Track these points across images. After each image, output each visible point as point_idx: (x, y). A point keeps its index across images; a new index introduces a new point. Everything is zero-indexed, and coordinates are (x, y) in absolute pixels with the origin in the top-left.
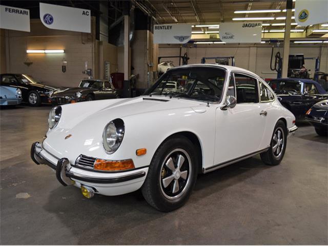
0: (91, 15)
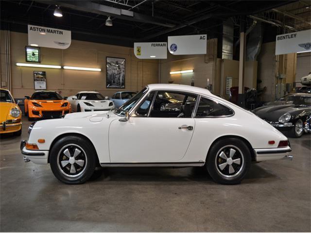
0: (208, 39)
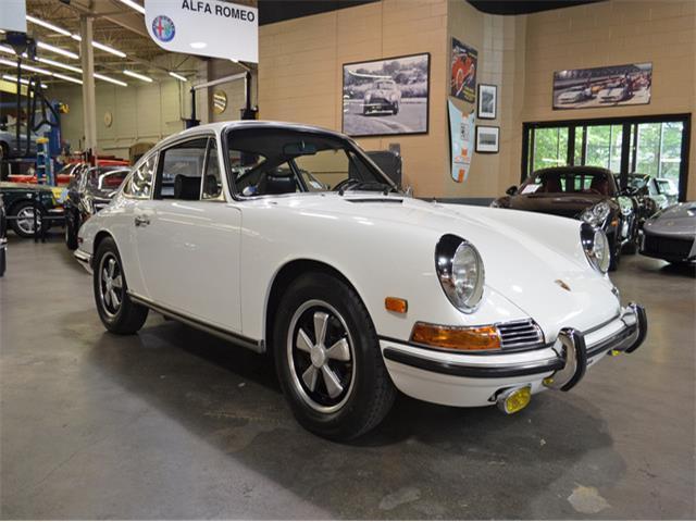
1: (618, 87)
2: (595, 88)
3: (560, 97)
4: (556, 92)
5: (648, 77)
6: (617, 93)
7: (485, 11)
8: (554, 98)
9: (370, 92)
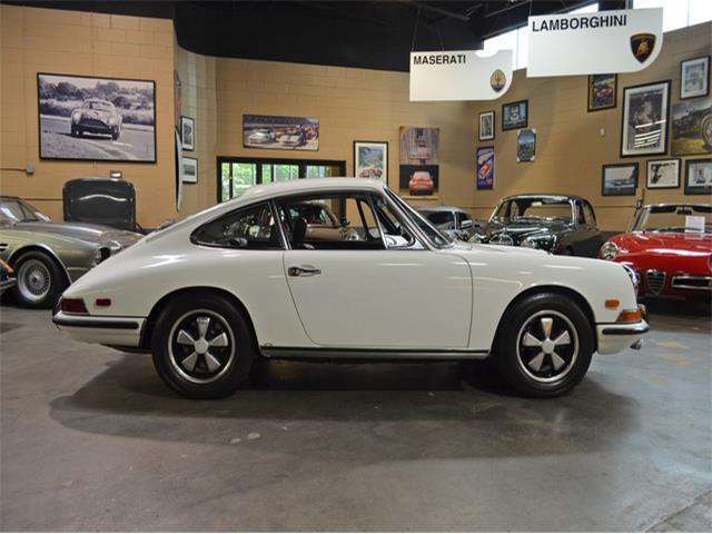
1: (296, 134)
2: (279, 133)
3: (250, 137)
4: (246, 132)
5: (316, 130)
6: (295, 139)
7: (187, 49)
8: (244, 138)
9: (80, 110)
